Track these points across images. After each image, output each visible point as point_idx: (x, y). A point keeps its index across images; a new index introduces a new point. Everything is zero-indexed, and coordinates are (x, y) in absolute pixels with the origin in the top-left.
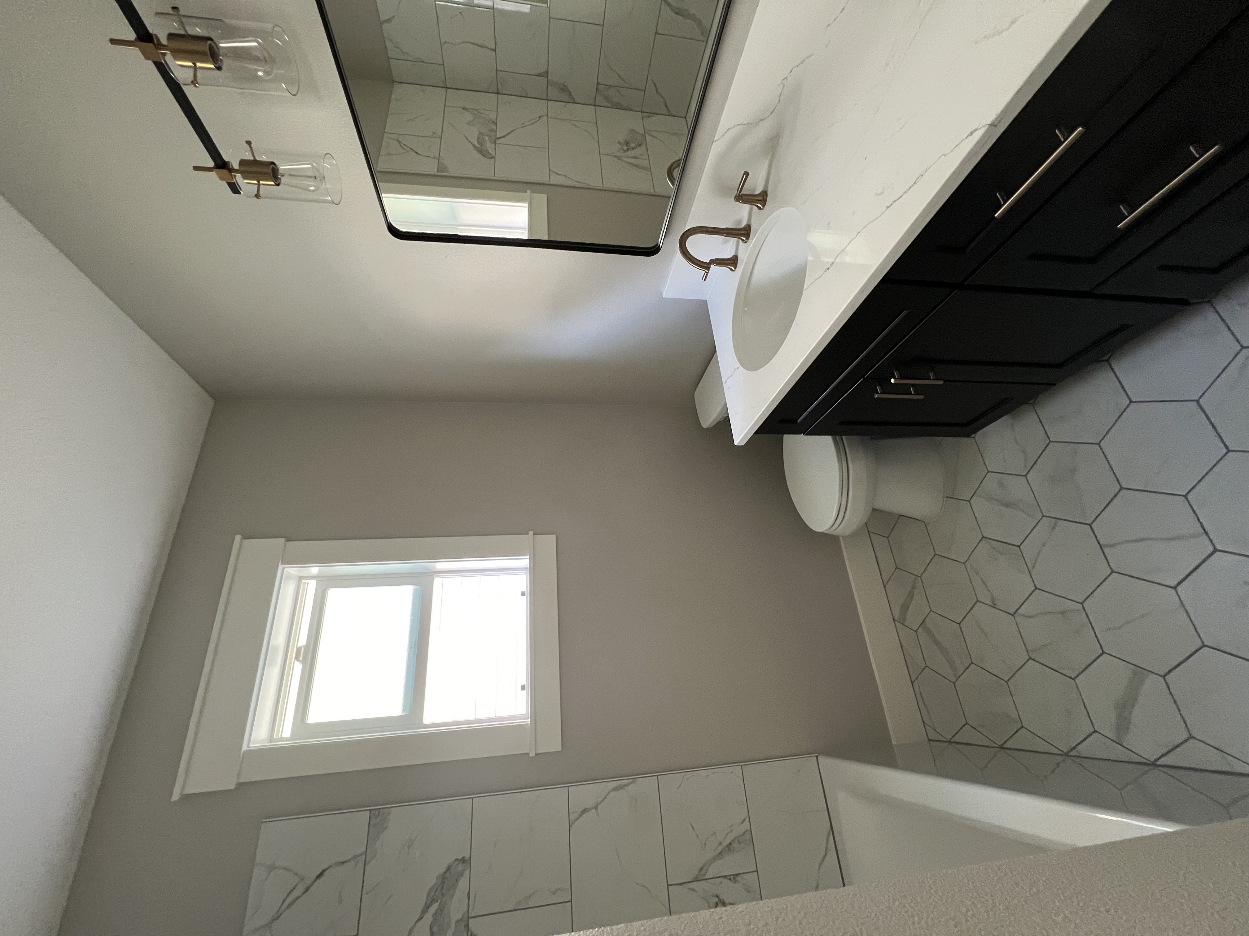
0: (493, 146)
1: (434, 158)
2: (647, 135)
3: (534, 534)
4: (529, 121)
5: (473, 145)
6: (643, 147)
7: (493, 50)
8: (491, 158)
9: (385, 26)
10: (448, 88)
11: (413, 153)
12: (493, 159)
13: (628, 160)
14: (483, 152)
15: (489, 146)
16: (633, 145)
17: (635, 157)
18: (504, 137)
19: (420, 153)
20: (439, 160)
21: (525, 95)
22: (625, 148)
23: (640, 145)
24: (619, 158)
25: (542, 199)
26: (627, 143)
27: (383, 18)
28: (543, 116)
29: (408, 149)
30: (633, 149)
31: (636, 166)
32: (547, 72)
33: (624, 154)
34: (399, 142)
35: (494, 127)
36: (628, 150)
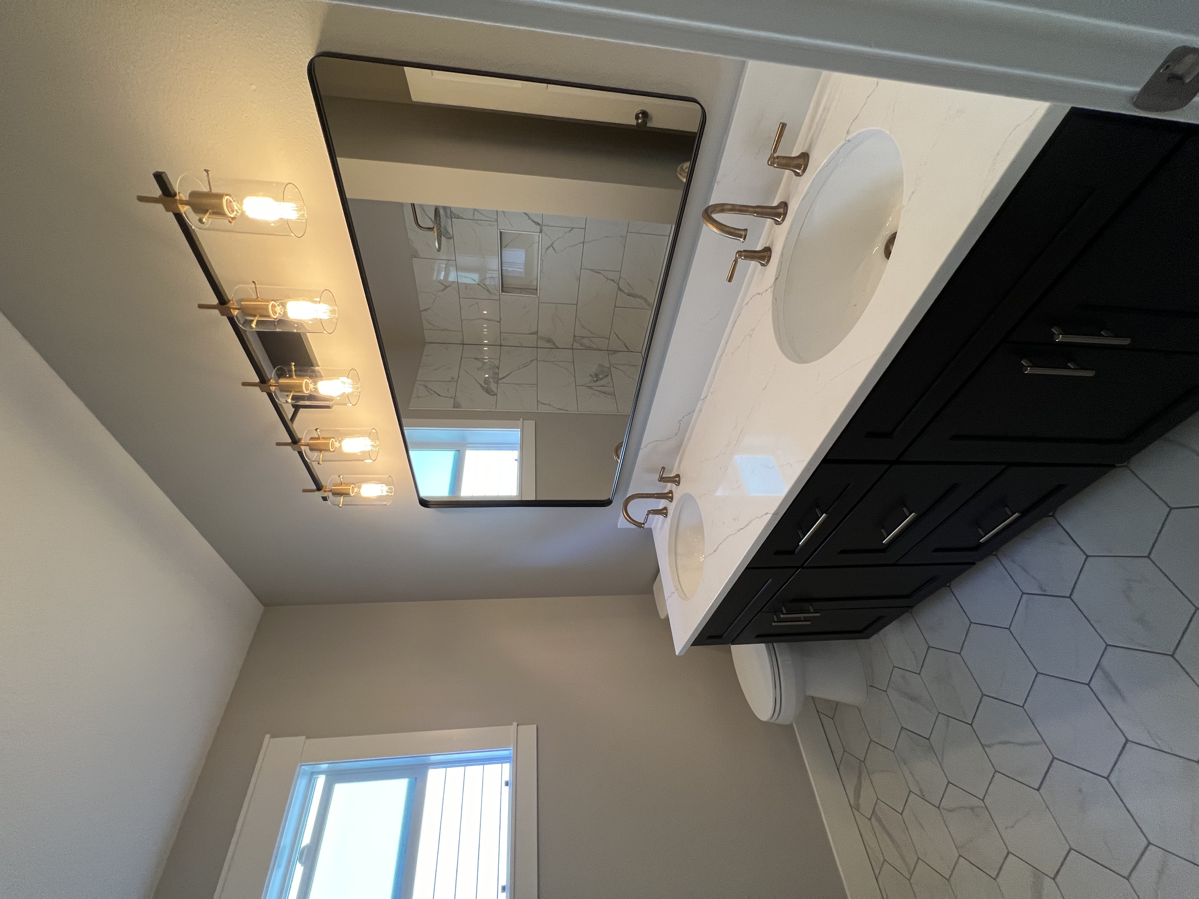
0: (496, 385)
1: (451, 398)
2: (612, 368)
3: (518, 725)
4: (523, 365)
5: (481, 385)
6: (609, 378)
7: (498, 322)
8: (494, 395)
9: (423, 313)
10: (464, 344)
11: (436, 395)
12: (496, 396)
13: (599, 389)
14: (488, 391)
15: (493, 386)
16: (601, 376)
17: (603, 386)
18: (504, 378)
19: (441, 395)
20: (455, 399)
21: (521, 346)
22: (595, 379)
23: (607, 376)
24: (590, 387)
25: (531, 424)
26: (596, 375)
27: (422, 308)
28: (533, 360)
29: (432, 392)
30: (601, 379)
31: (604, 393)
32: (537, 331)
33: (595, 384)
34: (426, 387)
35: (497, 371)
36: (597, 380)
